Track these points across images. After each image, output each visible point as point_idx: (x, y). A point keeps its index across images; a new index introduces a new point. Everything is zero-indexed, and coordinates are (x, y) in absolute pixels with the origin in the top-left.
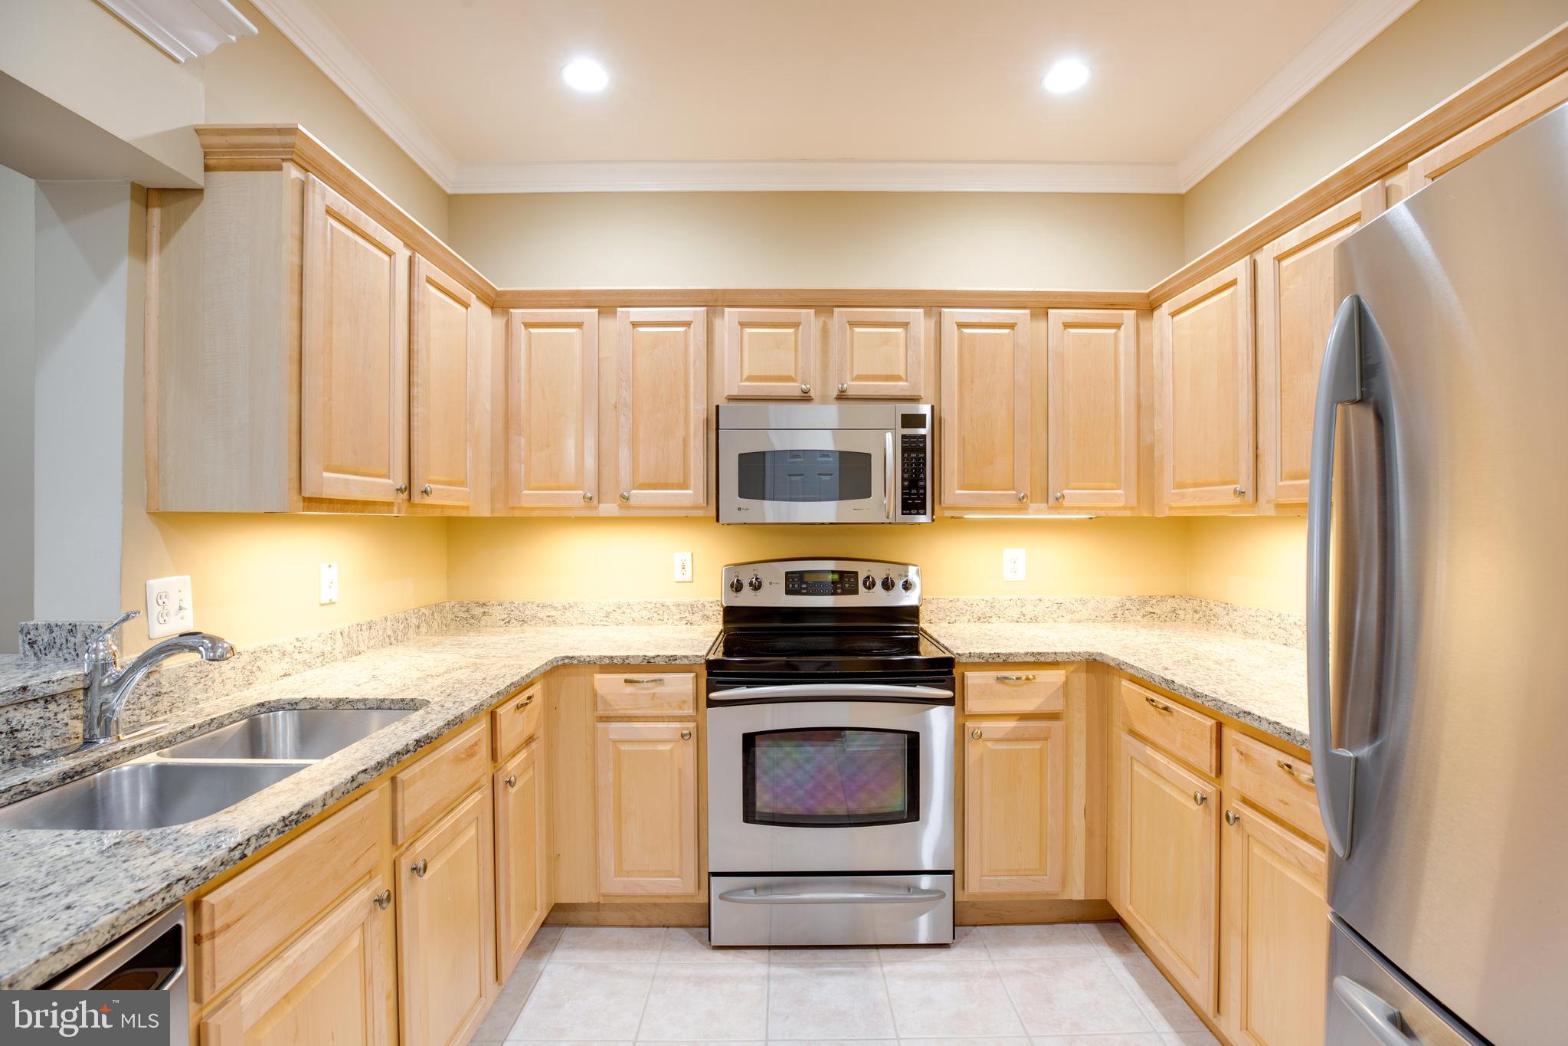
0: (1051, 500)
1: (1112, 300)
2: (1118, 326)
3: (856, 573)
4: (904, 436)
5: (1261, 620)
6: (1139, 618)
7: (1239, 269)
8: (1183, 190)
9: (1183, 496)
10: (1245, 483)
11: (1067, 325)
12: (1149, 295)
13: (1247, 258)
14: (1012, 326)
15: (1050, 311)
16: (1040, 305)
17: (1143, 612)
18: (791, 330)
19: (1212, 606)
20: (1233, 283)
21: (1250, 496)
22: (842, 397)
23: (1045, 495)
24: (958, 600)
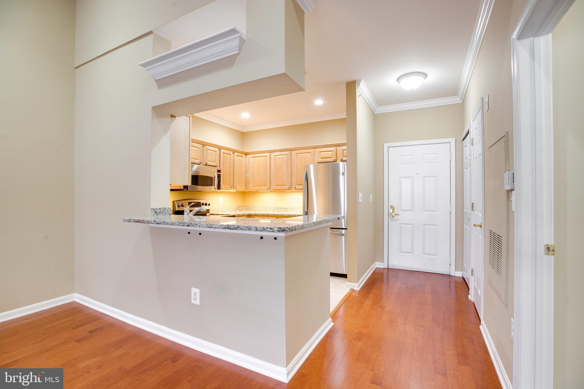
0: (235, 188)
1: (242, 152)
2: (243, 157)
3: (200, 202)
4: (218, 174)
5: (262, 208)
6: (238, 210)
7: (268, 154)
8: (243, 132)
9: (255, 188)
10: (268, 186)
11: (237, 156)
12: (247, 152)
13: (269, 153)
14: (230, 154)
15: (235, 153)
16: (234, 151)
17: (239, 209)
18: (198, 149)
19: (250, 207)
20: (267, 156)
21: (269, 188)
22: (206, 165)
23: (233, 187)
24: (213, 208)
